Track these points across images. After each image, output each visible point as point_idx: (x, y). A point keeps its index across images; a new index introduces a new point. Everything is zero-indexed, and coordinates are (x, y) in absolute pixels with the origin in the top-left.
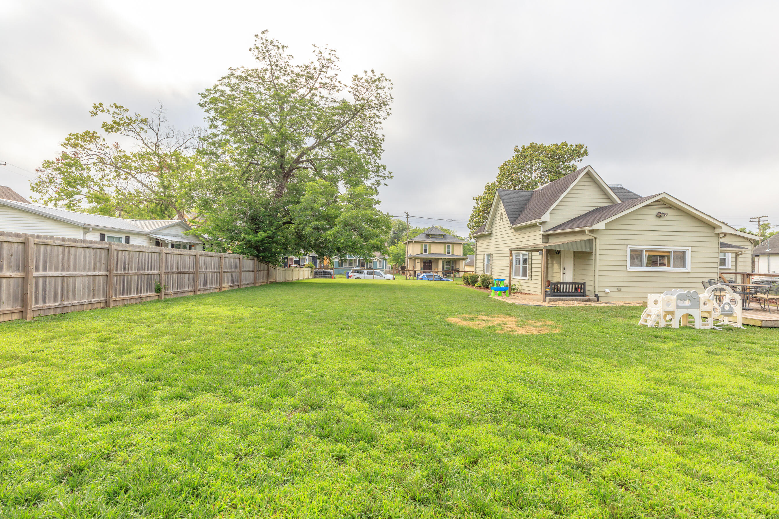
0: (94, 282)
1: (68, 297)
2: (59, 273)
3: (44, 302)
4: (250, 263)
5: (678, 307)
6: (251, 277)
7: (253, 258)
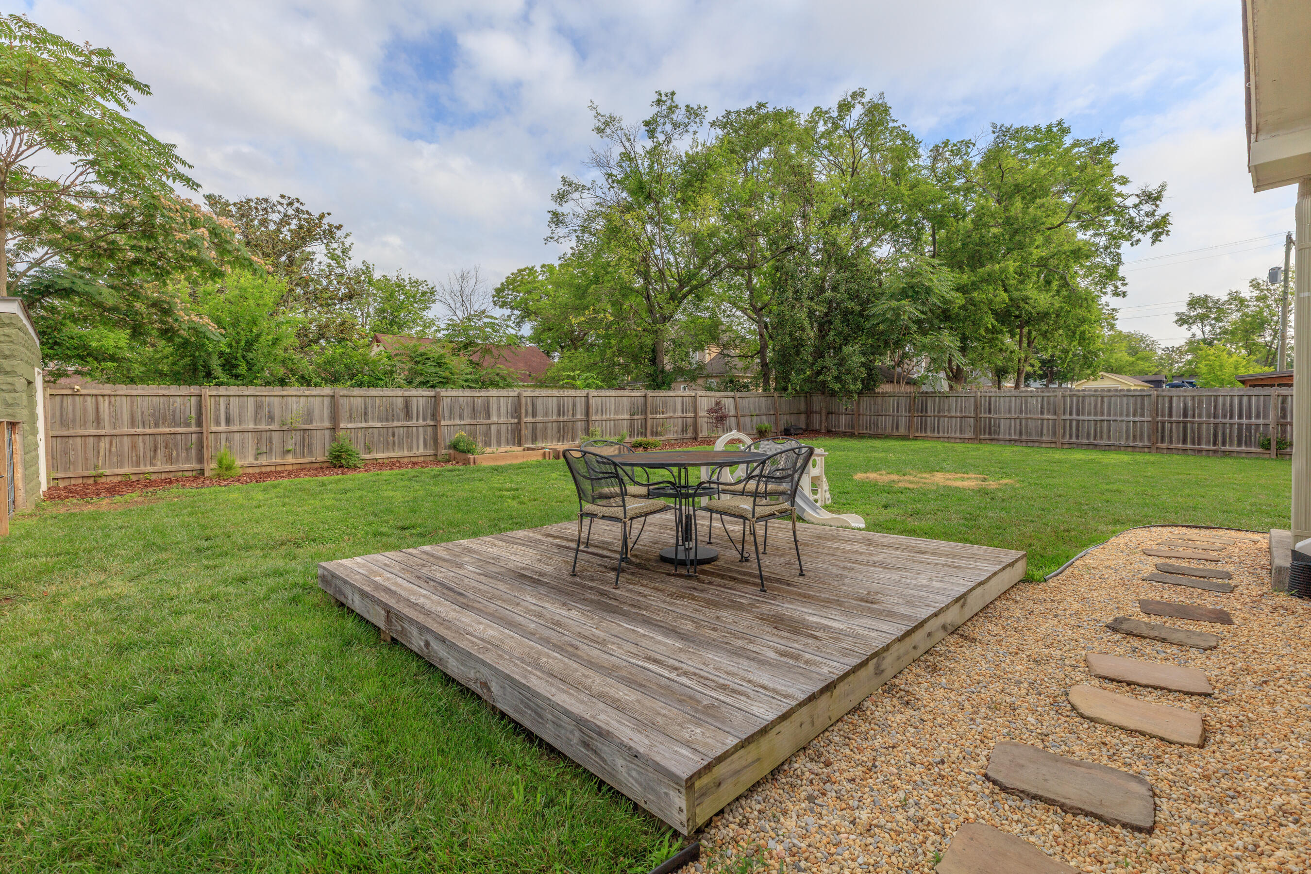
0: (1135, 428)
1: (1102, 438)
3: (1078, 438)
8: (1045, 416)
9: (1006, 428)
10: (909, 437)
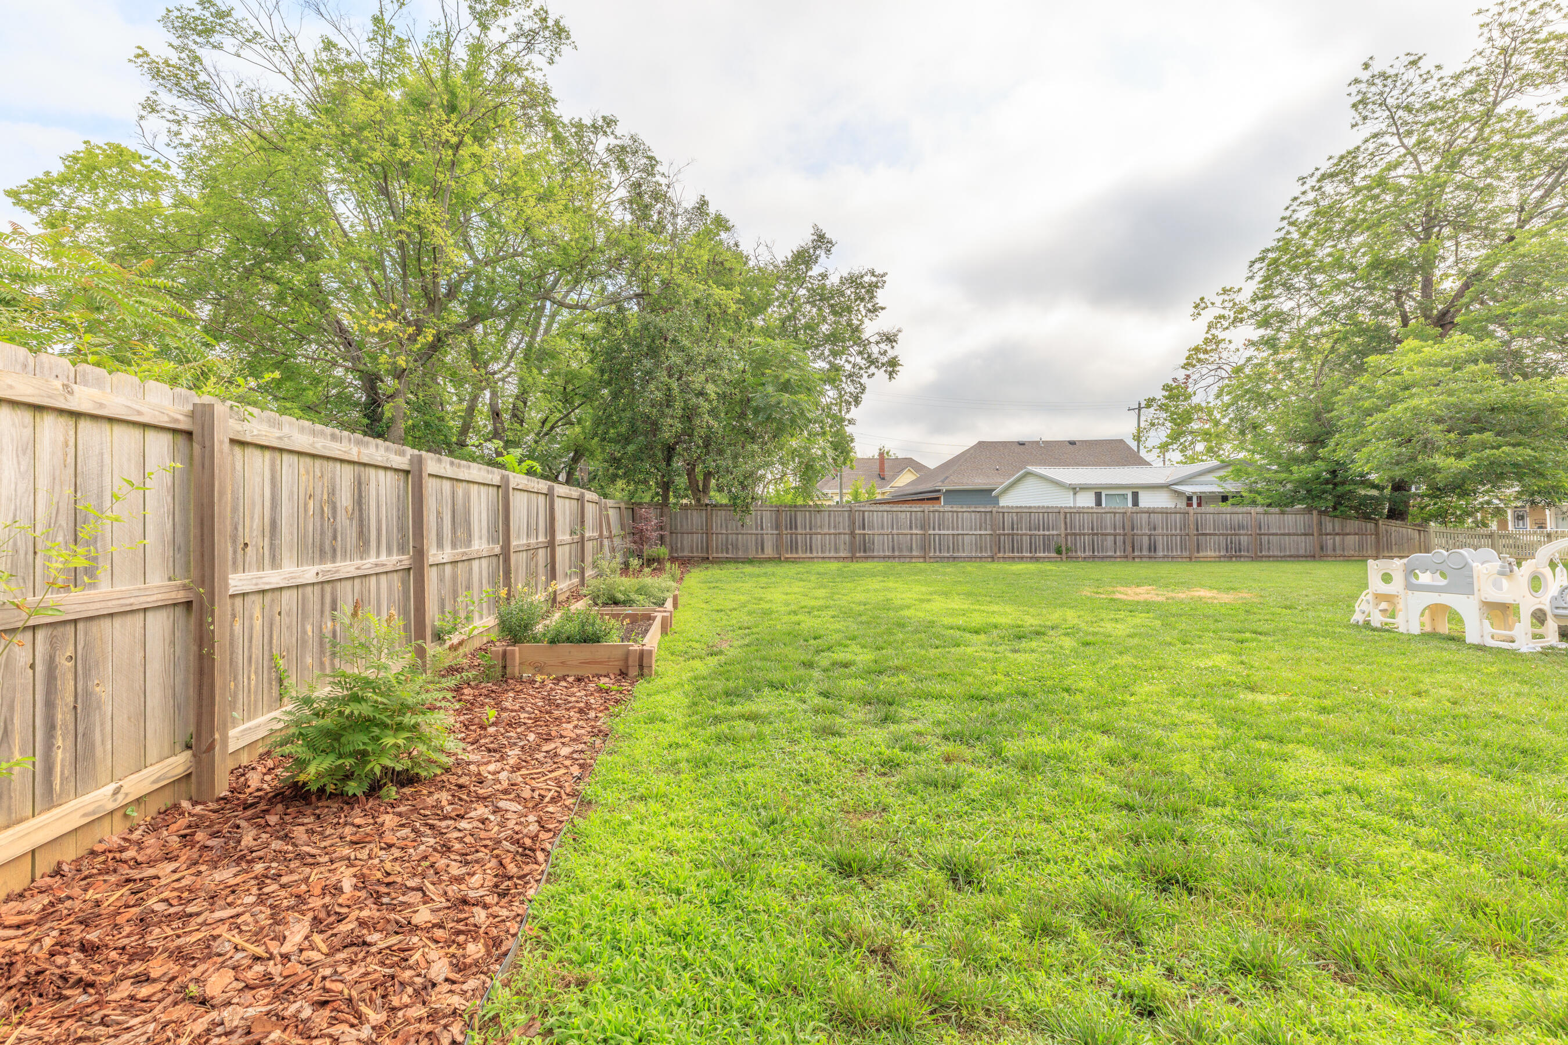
0: (981, 540)
1: (959, 550)
2: (950, 532)
3: (941, 552)
4: (1294, 519)
5: (1409, 586)
6: (1303, 544)
7: (1309, 510)
8: (914, 531)
9: (881, 544)
10: (777, 560)
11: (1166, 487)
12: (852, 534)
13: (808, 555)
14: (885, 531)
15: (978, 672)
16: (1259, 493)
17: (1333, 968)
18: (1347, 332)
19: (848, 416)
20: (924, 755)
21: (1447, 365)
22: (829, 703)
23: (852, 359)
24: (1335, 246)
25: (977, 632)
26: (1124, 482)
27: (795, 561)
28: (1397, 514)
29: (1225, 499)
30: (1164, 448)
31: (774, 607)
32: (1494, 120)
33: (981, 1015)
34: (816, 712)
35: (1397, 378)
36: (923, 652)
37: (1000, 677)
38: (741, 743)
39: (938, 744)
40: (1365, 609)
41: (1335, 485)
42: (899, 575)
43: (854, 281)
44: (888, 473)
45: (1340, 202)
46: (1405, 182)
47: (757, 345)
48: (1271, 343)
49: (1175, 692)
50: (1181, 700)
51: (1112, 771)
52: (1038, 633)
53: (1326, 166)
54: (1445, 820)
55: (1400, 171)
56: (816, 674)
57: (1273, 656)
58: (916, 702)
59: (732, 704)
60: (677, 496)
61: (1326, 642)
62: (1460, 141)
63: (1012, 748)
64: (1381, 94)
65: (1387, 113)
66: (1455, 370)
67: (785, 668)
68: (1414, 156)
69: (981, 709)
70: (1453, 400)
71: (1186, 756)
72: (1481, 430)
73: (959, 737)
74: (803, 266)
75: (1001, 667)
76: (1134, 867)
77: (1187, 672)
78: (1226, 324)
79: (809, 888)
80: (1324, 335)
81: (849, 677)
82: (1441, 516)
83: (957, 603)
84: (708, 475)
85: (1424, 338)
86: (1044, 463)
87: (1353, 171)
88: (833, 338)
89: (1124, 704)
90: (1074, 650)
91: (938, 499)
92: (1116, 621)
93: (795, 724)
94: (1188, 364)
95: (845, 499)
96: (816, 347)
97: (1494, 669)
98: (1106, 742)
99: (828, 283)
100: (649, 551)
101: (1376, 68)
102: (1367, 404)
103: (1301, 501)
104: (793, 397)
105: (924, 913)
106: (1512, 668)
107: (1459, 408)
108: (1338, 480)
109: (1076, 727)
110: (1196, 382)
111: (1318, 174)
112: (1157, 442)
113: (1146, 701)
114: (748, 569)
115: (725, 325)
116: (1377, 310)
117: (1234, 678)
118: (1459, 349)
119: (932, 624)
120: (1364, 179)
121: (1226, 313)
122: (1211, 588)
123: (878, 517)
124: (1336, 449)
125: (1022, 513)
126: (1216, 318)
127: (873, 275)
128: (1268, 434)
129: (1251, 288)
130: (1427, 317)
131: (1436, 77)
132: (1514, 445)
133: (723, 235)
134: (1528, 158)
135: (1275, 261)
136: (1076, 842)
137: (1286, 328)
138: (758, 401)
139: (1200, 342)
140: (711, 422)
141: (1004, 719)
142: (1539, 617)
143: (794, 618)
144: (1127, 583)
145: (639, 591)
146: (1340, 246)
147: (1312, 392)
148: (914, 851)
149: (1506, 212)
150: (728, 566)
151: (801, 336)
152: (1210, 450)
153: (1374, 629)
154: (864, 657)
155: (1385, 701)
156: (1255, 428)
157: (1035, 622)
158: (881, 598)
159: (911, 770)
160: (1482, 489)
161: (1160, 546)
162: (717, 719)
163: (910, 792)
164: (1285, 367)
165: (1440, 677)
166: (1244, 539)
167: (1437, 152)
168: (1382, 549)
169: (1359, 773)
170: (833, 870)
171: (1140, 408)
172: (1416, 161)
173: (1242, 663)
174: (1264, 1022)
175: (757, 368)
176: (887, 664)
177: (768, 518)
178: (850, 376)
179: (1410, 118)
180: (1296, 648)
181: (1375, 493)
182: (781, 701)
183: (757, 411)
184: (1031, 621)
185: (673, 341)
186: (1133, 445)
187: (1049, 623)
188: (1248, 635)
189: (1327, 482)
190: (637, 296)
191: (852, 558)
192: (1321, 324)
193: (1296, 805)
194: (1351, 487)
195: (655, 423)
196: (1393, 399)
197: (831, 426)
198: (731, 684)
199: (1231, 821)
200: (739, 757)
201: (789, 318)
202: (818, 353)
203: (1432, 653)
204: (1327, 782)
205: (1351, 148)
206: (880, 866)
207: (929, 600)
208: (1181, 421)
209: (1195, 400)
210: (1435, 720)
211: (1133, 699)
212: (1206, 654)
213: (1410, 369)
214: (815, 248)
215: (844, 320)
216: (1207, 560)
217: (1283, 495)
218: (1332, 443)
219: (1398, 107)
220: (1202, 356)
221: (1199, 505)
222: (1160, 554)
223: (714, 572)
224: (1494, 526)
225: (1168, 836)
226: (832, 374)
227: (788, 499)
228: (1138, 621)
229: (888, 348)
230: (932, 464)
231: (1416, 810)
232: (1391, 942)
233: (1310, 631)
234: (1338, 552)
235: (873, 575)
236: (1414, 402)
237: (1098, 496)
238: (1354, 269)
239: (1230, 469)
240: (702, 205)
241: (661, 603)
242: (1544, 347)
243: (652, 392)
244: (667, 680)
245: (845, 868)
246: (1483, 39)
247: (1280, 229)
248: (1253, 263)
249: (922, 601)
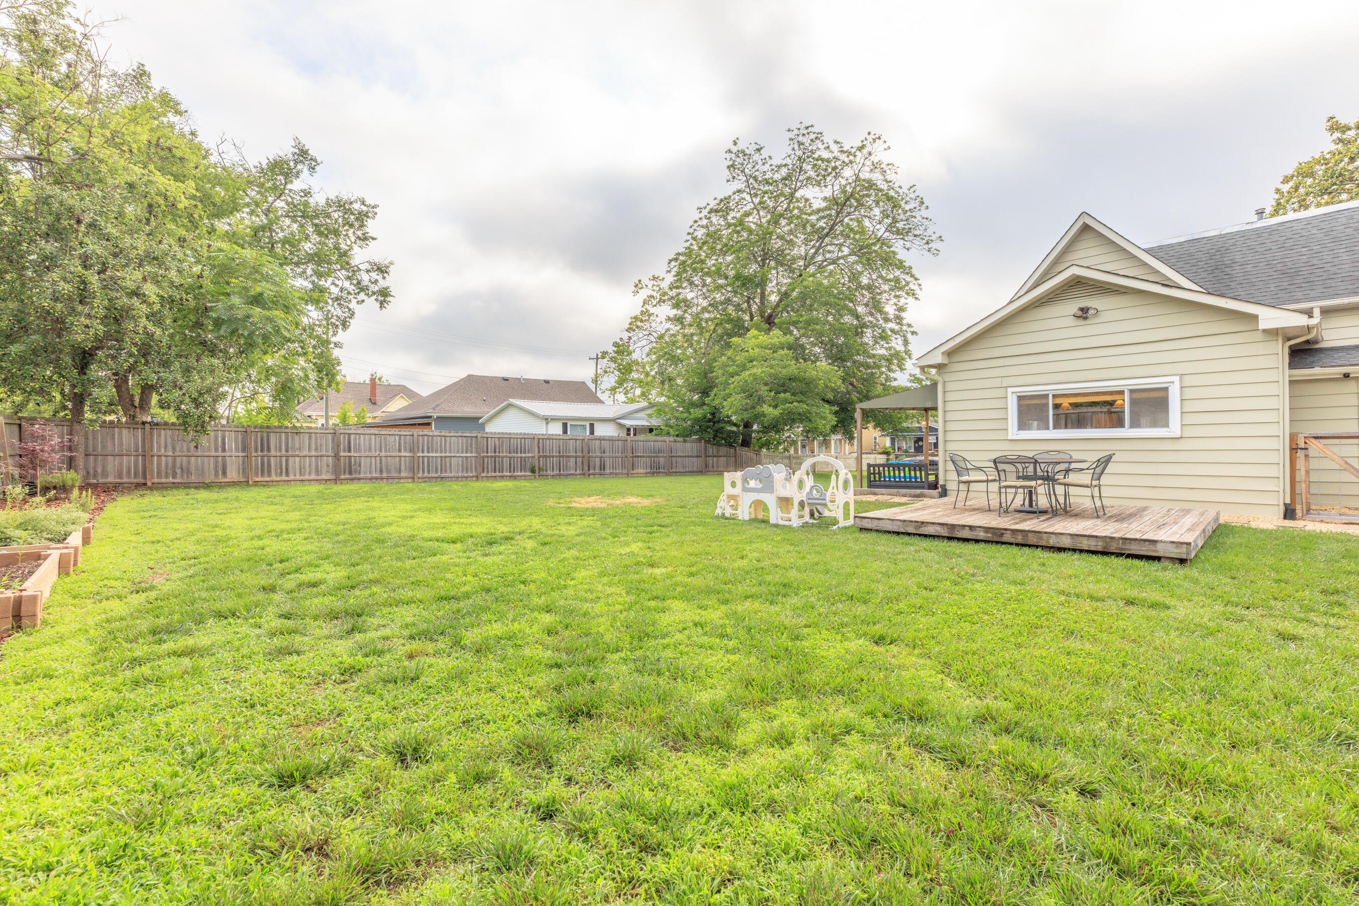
0: (467, 462)
1: (446, 471)
2: (438, 454)
3: (429, 472)
4: (690, 447)
5: (745, 490)
6: (696, 463)
7: (699, 440)
8: (403, 454)
9: (367, 467)
10: (245, 483)
11: (613, 420)
12: (337, 456)
13: (284, 478)
14: (373, 453)
15: (449, 576)
16: (671, 427)
17: (671, 744)
18: (722, 320)
19: (334, 339)
20: (388, 656)
21: (770, 349)
22: (290, 623)
23: (340, 283)
24: (717, 260)
25: (454, 542)
26: (584, 415)
27: (266, 484)
28: (746, 443)
29: (651, 430)
30: (613, 390)
31: (232, 533)
32: (794, 200)
33: (411, 867)
34: (273, 634)
35: (746, 354)
36: (400, 564)
37: (469, 578)
38: (168, 684)
39: (404, 645)
40: (723, 507)
41: (714, 423)
42: (386, 495)
43: (342, 205)
44: (379, 398)
45: (720, 230)
46: (753, 227)
47: (220, 250)
48: (679, 320)
49: (602, 574)
50: (605, 580)
51: (549, 640)
52: (507, 539)
53: (713, 204)
54: (742, 633)
55: (750, 219)
56: (277, 597)
57: (669, 541)
58: (386, 610)
59: (160, 642)
60: (95, 409)
61: (699, 529)
62: (779, 208)
63: (471, 636)
64: (742, 164)
65: (745, 178)
66: (774, 352)
67: (239, 596)
68: (758, 211)
69: (447, 606)
70: (772, 371)
71: (602, 620)
72: (785, 392)
73: (426, 635)
74: (281, 178)
75: (471, 569)
76: (554, 710)
77: (612, 558)
78: (654, 302)
79: (241, 810)
80: (712, 320)
81: (317, 595)
82: (767, 445)
83: (439, 518)
84: (147, 389)
85: (760, 330)
86: (524, 397)
87: (728, 210)
88: (317, 258)
89: (565, 587)
90: (534, 550)
91: (429, 424)
92: (570, 524)
93: (245, 651)
94: (630, 328)
95: (331, 422)
96: (297, 264)
97: (779, 538)
98: (548, 619)
99: (311, 201)
100: (42, 477)
101: (741, 146)
102: (731, 370)
103: (696, 433)
104: (266, 312)
105: (369, 797)
106: (787, 537)
107: (775, 376)
108: (716, 419)
109: (526, 611)
110: (635, 343)
111: (709, 208)
112: (609, 387)
113: (581, 583)
114: (203, 494)
115: (174, 220)
116: (738, 307)
117: (642, 559)
118: (776, 340)
119: (412, 538)
120: (733, 218)
121: (655, 294)
122: (638, 495)
123: (365, 442)
124: (715, 399)
125: (504, 439)
126: (648, 297)
127: (363, 203)
128: (678, 385)
129: (670, 278)
130: (762, 317)
131: (769, 163)
132: (799, 402)
133: (172, 118)
134: (809, 229)
135: (684, 262)
136: (513, 702)
137: (689, 311)
138: (219, 309)
139: (637, 312)
140: (151, 327)
141: (469, 614)
142: (802, 504)
143: (257, 543)
144: (581, 494)
145: (23, 526)
146: (720, 261)
147: (703, 358)
148: (366, 746)
149: (799, 258)
150: (175, 492)
151: (278, 248)
152: (643, 394)
153: (727, 519)
154: (333, 574)
155: (725, 564)
156: (670, 380)
157: (505, 529)
158: (362, 517)
159: (372, 672)
160: (786, 428)
161: (607, 466)
162: (136, 662)
163: (369, 693)
164: (688, 338)
165: (754, 546)
166: (662, 460)
167: (768, 212)
168: (739, 465)
169: (703, 613)
170: (271, 786)
171: (597, 359)
172: (759, 214)
173: (649, 548)
174: (624, 794)
175: (218, 274)
176: (361, 578)
177: (232, 441)
178: (337, 299)
179: (756, 186)
180: (682, 535)
181: (734, 429)
182: (230, 630)
183: (218, 323)
184: (502, 529)
185: (92, 225)
186: (592, 387)
187: (517, 530)
188: (655, 528)
189: (710, 421)
190: (29, 158)
191: (336, 481)
192: (709, 312)
193: (665, 641)
194: (723, 425)
195: (60, 320)
196: (744, 368)
197: (314, 347)
198: (162, 621)
199: (625, 661)
200: (163, 698)
201: (263, 228)
202: (299, 270)
203: (753, 531)
204: (685, 622)
205: (727, 196)
206: (327, 768)
207: (412, 517)
208: (625, 370)
209: (635, 356)
210: (747, 573)
211: (572, 583)
212: (627, 544)
213: (753, 349)
214: (296, 162)
215: (330, 243)
216: (638, 475)
217: (685, 429)
218: (712, 394)
219: (751, 176)
220: (639, 324)
221: (635, 434)
222: (608, 471)
223: (154, 499)
224: (792, 451)
225: (581, 680)
226: (316, 295)
227: (260, 419)
228: (585, 523)
229: (379, 278)
230: (425, 392)
231: (729, 630)
232: (704, 717)
233: (692, 522)
234: (715, 469)
235: (358, 496)
236: (754, 371)
237: (565, 426)
238: (726, 278)
239: (655, 408)
240: (140, 76)
241: (62, 539)
242: (815, 345)
243: (54, 283)
244: (61, 629)
245: (285, 781)
246: (790, 148)
247: (687, 241)
248: (670, 261)
249: (404, 517)
